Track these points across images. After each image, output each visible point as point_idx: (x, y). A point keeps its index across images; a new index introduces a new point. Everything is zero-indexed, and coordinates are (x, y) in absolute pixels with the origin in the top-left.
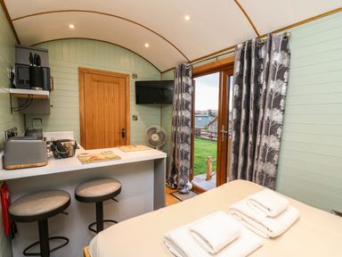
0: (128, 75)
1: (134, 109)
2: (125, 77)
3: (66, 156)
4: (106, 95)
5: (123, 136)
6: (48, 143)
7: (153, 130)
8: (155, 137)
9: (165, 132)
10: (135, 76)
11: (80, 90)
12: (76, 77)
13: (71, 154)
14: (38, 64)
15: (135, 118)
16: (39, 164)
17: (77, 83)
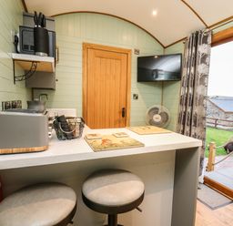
0: (130, 51)
1: (135, 87)
2: (127, 53)
3: (71, 137)
4: (108, 72)
5: (123, 116)
6: (50, 119)
7: (155, 110)
8: (157, 118)
9: (168, 112)
10: (137, 51)
11: (83, 66)
12: (80, 52)
13: (77, 135)
14: (43, 25)
15: (136, 97)
16: (36, 149)
17: (81, 59)
